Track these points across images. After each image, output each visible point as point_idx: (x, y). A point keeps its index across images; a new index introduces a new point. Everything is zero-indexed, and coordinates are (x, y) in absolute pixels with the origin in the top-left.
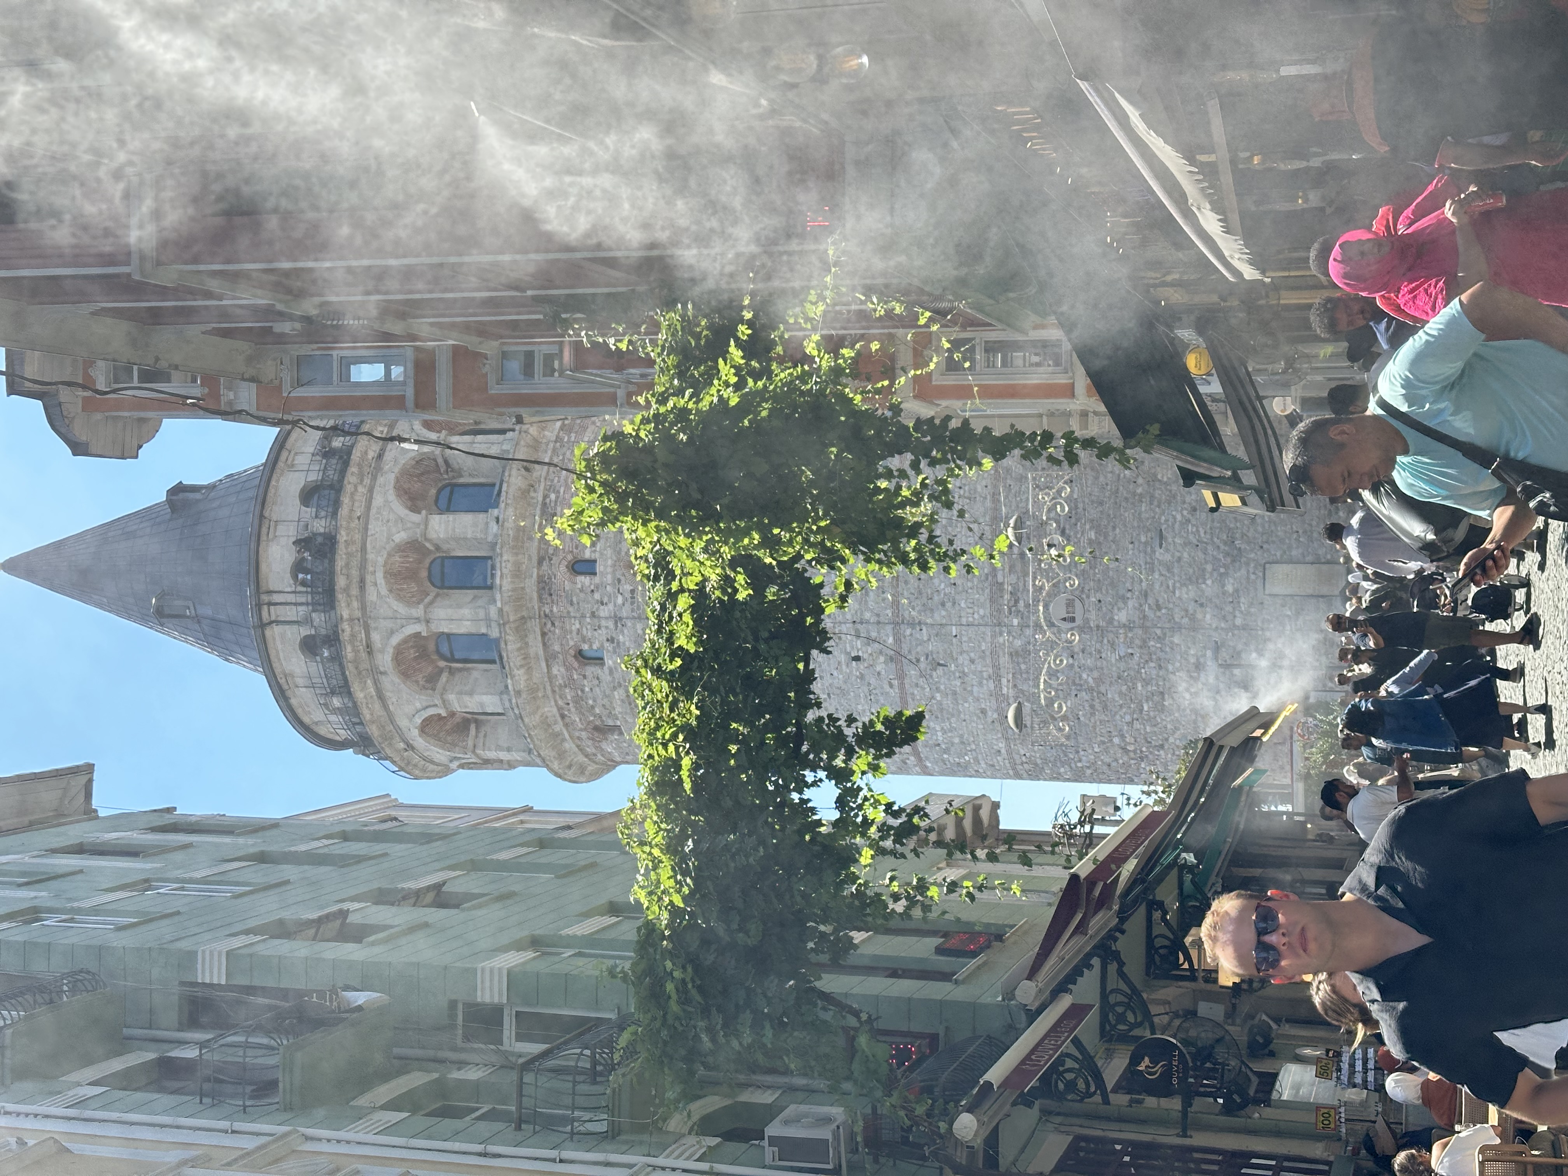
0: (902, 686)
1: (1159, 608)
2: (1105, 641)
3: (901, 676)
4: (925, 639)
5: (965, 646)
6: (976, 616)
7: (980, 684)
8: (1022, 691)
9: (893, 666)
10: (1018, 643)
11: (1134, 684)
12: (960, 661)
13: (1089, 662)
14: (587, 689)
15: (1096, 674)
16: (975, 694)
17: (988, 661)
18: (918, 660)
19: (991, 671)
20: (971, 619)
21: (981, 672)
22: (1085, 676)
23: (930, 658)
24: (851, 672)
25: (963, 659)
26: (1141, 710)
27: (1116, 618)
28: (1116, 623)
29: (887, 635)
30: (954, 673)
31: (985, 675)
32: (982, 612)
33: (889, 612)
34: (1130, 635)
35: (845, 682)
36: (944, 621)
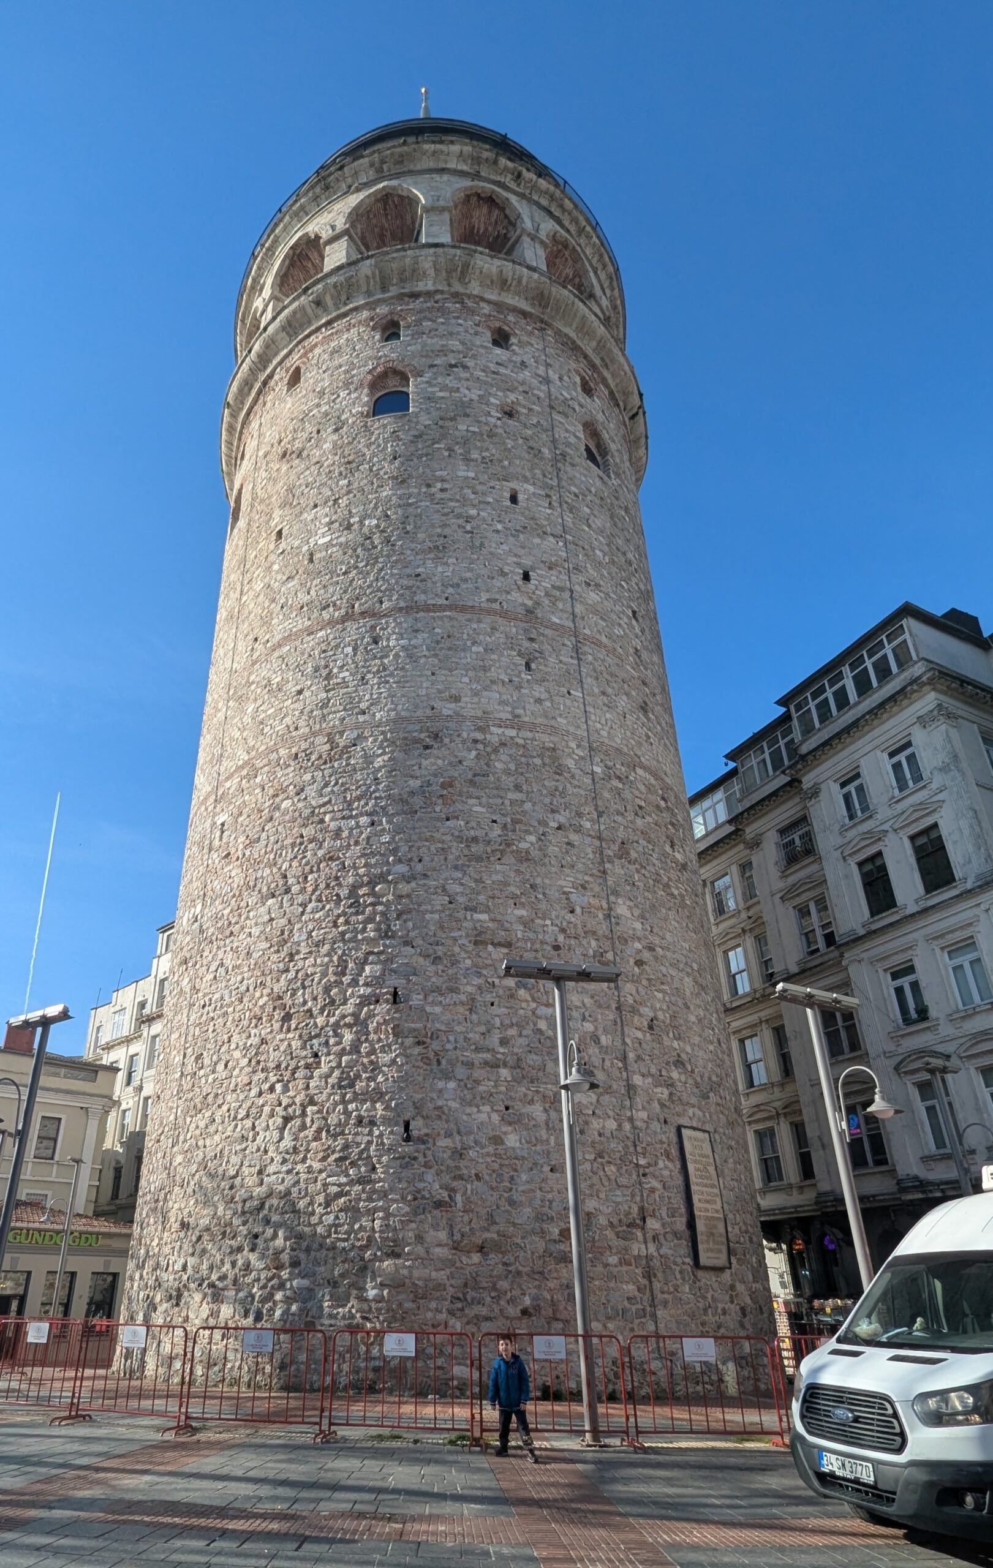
0: (489, 612)
1: (639, 963)
2: (587, 878)
3: (504, 614)
4: (562, 658)
5: (556, 699)
6: (599, 726)
7: (502, 703)
8: (496, 751)
9: (521, 610)
10: (571, 763)
11: (523, 905)
12: (536, 687)
13: (553, 850)
14: (460, 321)
15: (535, 854)
16: (485, 693)
17: (540, 720)
18: (532, 640)
19: (526, 719)
20: (593, 717)
21: (524, 708)
22: (532, 838)
23: (537, 655)
24: (508, 564)
25: (539, 691)
26: (474, 909)
27: (620, 901)
28: (612, 898)
29: (560, 619)
30: (519, 676)
31: (520, 711)
32: (604, 733)
33: (587, 631)
34: (601, 916)
35: (491, 553)
36: (585, 686)
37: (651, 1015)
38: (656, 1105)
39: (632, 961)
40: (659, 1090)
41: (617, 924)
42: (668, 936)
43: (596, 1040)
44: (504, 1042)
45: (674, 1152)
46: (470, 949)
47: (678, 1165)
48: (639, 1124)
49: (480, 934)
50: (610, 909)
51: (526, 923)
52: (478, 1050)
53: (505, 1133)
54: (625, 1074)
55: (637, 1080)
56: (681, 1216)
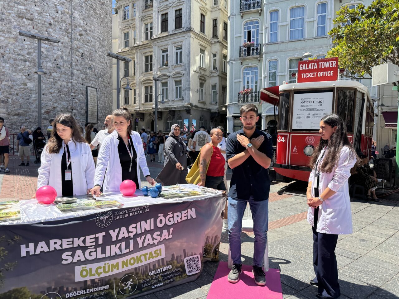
1: (80, 35)
2: (64, 1)
27: (76, 12)
28: (73, 10)
34: (68, 16)
37: (82, 52)
38: (80, 79)
39: (78, 34)
40: (82, 75)
41: (74, 20)
42: (93, 27)
43: (62, 57)
44: (28, 53)
45: (84, 93)
46: (16, 18)
47: (85, 96)
48: (74, 84)
49: (21, 13)
50: (72, 14)
51: (40, 14)
52: (18, 55)
53: (27, 82)
54: (71, 69)
55: (75, 71)
56: (84, 110)
